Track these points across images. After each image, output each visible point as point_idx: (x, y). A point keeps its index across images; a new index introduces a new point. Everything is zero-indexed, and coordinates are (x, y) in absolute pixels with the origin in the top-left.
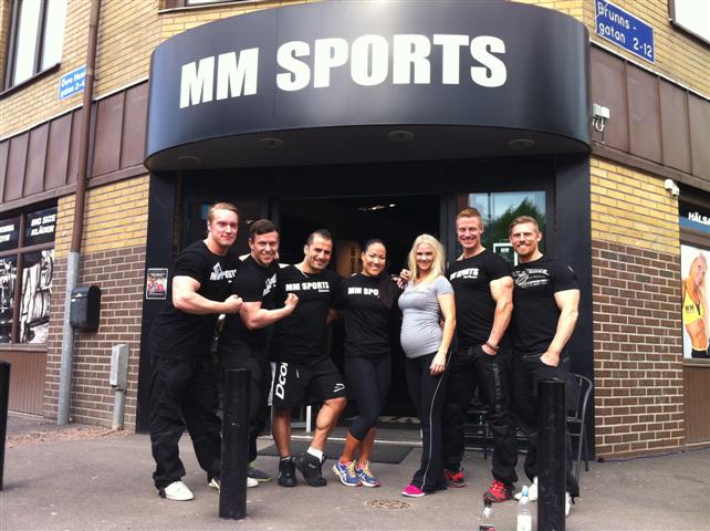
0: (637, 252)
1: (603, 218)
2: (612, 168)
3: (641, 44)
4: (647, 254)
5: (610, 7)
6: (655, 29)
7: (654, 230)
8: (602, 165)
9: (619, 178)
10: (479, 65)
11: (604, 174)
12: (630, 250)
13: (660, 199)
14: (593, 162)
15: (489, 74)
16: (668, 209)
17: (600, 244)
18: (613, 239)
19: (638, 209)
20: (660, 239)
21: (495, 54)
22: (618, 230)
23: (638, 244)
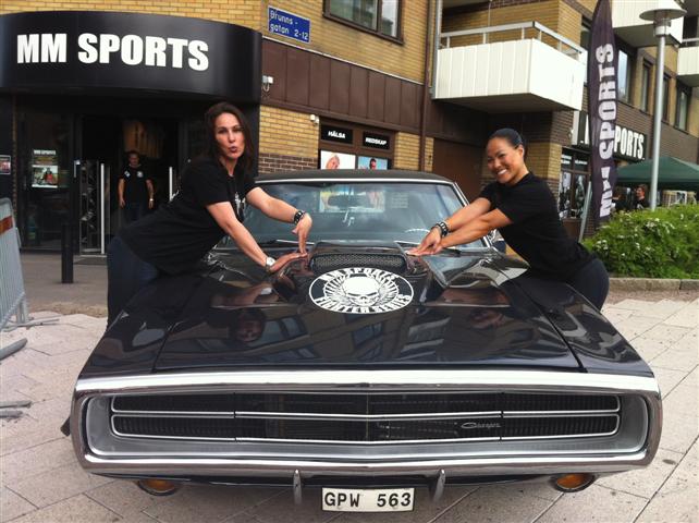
0: (289, 157)
1: (267, 140)
2: (274, 110)
3: (300, 32)
4: (294, 158)
5: (279, 13)
6: (311, 21)
7: (300, 144)
8: (268, 109)
9: (279, 117)
10: (193, 57)
11: (268, 115)
12: (284, 157)
13: (306, 126)
14: (262, 108)
15: (199, 63)
16: (311, 132)
17: (263, 155)
18: (273, 151)
19: (290, 133)
20: (305, 150)
21: (203, 52)
22: (276, 146)
23: (289, 153)
